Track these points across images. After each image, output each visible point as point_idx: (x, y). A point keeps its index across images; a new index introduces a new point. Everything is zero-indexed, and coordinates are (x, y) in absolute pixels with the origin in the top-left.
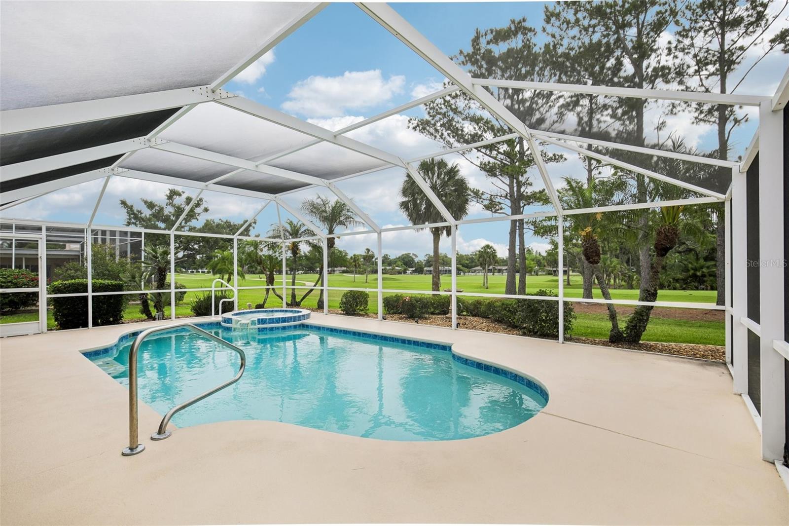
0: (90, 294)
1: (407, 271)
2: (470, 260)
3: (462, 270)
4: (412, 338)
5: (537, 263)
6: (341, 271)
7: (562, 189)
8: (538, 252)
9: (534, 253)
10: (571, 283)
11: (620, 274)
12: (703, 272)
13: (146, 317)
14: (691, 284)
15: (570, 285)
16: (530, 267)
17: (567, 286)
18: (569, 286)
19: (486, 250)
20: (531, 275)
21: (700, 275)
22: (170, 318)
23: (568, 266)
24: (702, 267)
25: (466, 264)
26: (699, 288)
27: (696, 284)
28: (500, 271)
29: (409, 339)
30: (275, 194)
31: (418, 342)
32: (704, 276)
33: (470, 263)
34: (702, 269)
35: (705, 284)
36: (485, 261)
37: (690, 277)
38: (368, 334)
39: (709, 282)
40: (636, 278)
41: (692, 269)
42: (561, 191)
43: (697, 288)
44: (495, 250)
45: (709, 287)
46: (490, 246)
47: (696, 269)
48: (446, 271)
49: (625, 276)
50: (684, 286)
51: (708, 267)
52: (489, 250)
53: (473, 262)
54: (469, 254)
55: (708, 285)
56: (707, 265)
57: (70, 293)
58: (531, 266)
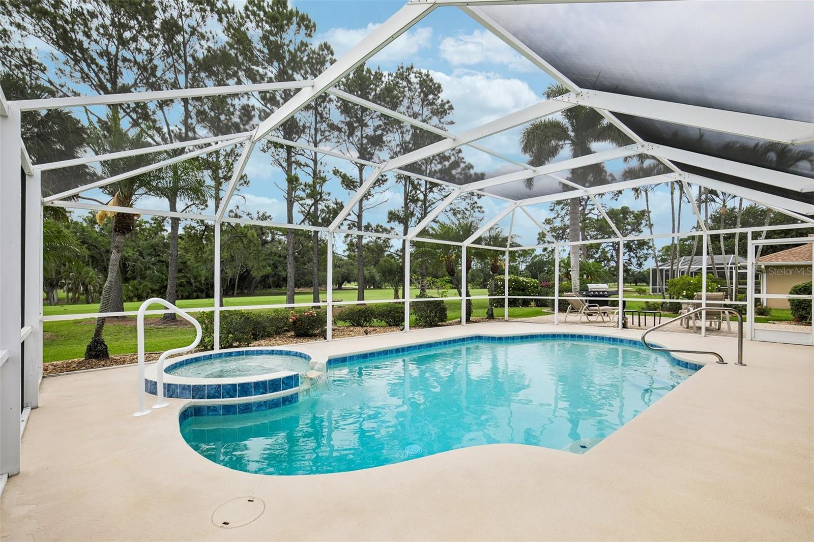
31: (456, 340)
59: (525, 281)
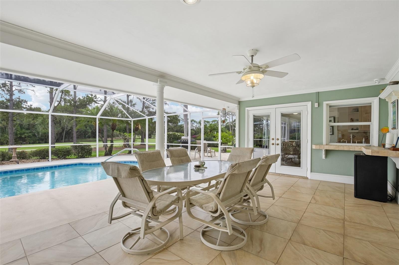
12: (25, 135)
14: (19, 142)
21: (24, 137)
24: (24, 133)
26: (23, 143)
27: (21, 142)
32: (25, 137)
34: (24, 134)
35: (26, 141)
37: (18, 138)
39: (28, 140)
41: (19, 134)
43: (22, 144)
45: (28, 143)
47: (21, 134)
50: (15, 143)
51: (27, 133)
55: (28, 142)
56: (27, 132)
59: (178, 135)
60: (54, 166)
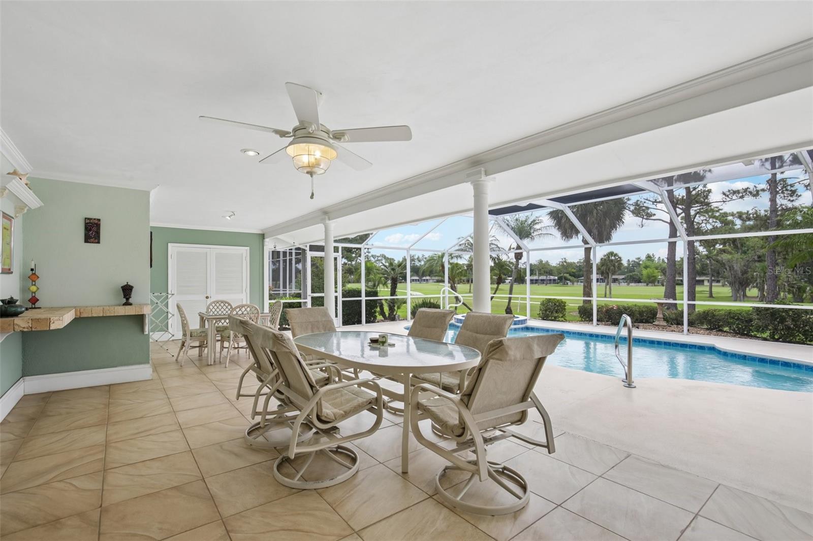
0: (363, 298)
1: (506, 281)
2: (578, 269)
3: (569, 280)
4: (663, 339)
5: (662, 272)
6: (435, 281)
7: (729, 191)
8: (661, 259)
9: (656, 259)
10: (713, 295)
11: (786, 284)
13: (383, 319)
15: (713, 298)
16: (654, 277)
17: (709, 298)
18: (711, 299)
19: (609, 257)
20: (655, 286)
22: (407, 320)
23: (710, 276)
25: (573, 272)
28: (615, 281)
29: (658, 340)
30: (497, 215)
33: (577, 271)
36: (609, 270)
38: (608, 336)
40: (810, 290)
42: (728, 193)
44: (620, 258)
46: (615, 253)
48: (550, 280)
49: (793, 287)
52: (613, 258)
53: (580, 270)
54: (576, 262)
57: (350, 297)
58: (654, 275)
60: (657, 341)
